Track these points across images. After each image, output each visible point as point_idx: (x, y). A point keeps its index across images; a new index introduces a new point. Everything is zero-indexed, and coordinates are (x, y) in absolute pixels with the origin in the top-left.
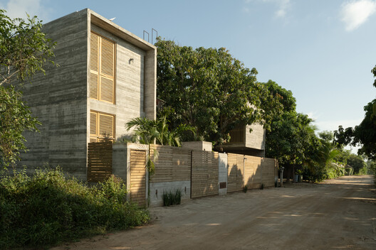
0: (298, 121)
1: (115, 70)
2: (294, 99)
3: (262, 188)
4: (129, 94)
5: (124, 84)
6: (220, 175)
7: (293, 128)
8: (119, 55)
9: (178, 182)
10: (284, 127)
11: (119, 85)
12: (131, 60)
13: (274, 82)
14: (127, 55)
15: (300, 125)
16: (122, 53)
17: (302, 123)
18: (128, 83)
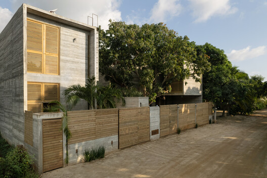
0: (228, 72)
1: (59, 48)
2: (225, 55)
3: (196, 127)
4: (73, 66)
5: (68, 58)
6: (152, 125)
7: (223, 78)
8: (62, 37)
9: (104, 138)
10: (217, 78)
11: (63, 60)
12: (74, 39)
13: (210, 44)
14: (71, 36)
15: (230, 76)
16: (65, 35)
17: (232, 74)
18: (71, 57)
